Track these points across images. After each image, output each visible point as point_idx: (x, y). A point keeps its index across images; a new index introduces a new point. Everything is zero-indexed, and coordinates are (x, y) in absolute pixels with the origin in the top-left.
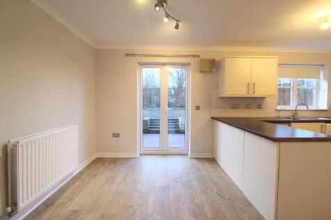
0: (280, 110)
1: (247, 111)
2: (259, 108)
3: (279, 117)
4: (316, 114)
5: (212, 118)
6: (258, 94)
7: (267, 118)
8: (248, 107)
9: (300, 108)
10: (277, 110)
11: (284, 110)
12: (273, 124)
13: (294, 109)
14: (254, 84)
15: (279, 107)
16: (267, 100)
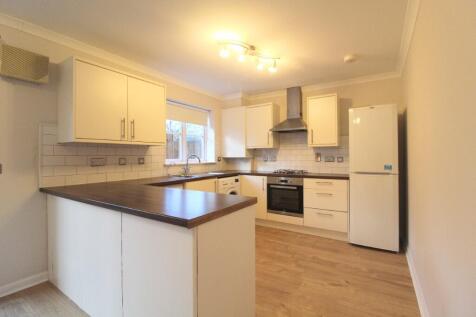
0: (171, 166)
1: (121, 169)
2: (140, 163)
3: (169, 176)
4: (203, 169)
5: (42, 190)
6: (140, 139)
7: (151, 179)
8: (122, 163)
9: (191, 161)
10: (165, 166)
11: (175, 165)
12: (161, 188)
13: (185, 163)
14: (133, 122)
15: (168, 162)
16: (152, 151)
